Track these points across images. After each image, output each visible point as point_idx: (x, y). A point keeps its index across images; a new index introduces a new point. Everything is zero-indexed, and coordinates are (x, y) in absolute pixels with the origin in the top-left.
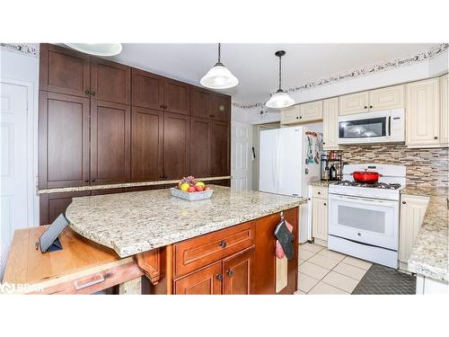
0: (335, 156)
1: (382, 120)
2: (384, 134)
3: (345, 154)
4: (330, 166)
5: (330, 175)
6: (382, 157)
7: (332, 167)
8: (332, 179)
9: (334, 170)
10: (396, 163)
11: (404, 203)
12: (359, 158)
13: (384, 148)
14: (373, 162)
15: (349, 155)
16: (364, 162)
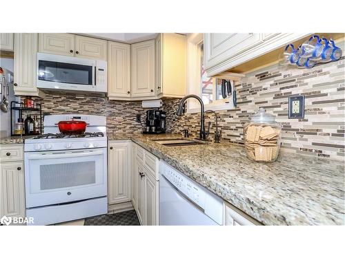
0: (32, 104)
1: (88, 69)
2: (90, 83)
3: (46, 103)
4: (24, 117)
5: (26, 128)
6: (86, 107)
7: (29, 118)
8: (28, 133)
9: (32, 121)
10: (98, 113)
11: (111, 148)
12: (63, 108)
13: (88, 99)
14: (77, 113)
15: (51, 104)
16: (68, 112)
